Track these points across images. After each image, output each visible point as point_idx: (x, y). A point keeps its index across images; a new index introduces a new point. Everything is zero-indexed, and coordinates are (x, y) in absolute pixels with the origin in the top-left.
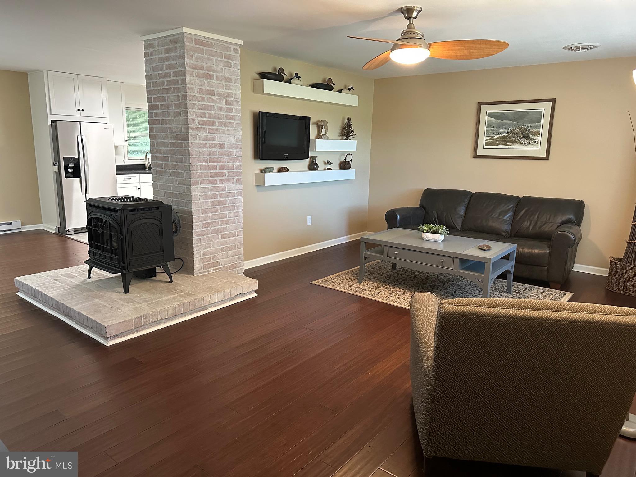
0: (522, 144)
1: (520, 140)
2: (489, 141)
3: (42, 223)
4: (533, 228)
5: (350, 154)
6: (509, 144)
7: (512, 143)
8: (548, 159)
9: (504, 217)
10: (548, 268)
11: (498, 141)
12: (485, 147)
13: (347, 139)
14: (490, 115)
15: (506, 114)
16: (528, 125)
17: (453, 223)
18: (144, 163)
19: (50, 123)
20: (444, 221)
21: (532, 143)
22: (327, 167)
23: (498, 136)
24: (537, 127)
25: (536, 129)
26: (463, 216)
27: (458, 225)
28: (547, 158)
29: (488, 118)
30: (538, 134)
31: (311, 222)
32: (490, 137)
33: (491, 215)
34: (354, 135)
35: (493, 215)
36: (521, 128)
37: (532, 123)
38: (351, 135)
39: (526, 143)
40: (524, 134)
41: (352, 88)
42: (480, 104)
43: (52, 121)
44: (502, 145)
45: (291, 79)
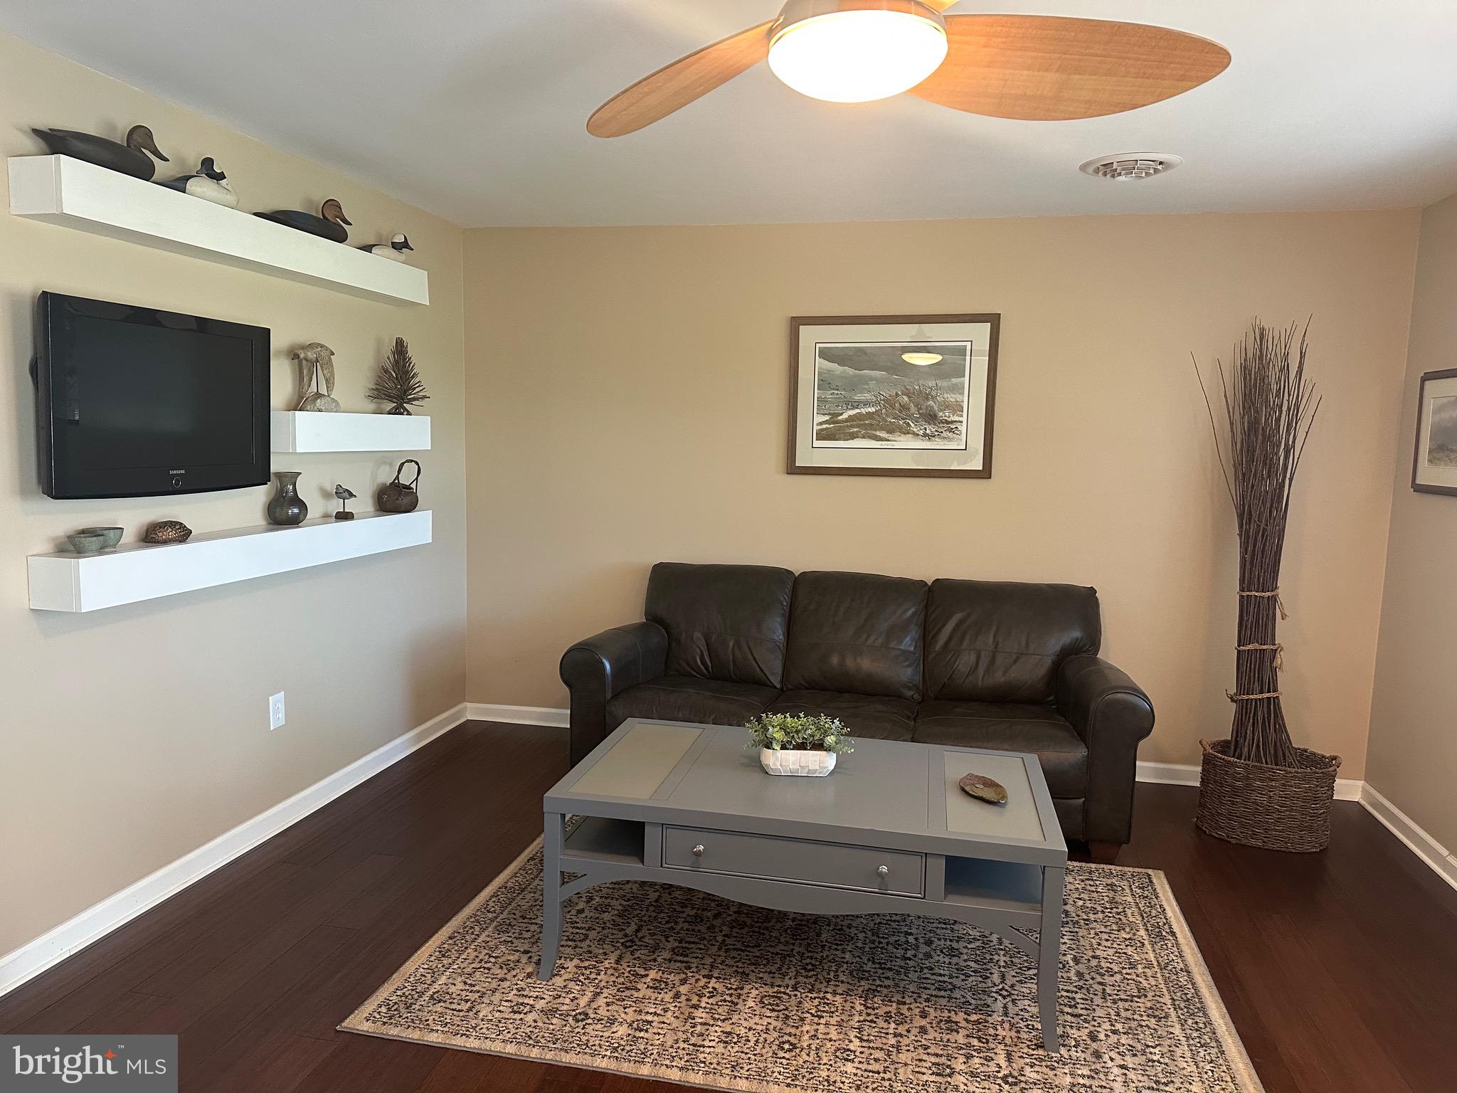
0: (918, 435)
1: (912, 425)
2: (828, 426)
4: (987, 671)
5: (412, 461)
6: (883, 434)
7: (890, 432)
8: (990, 478)
9: (901, 642)
10: (1084, 801)
11: (852, 426)
12: (817, 444)
13: (397, 411)
14: (825, 354)
15: (869, 351)
16: (931, 383)
17: (757, 669)
20: (731, 663)
21: (944, 434)
22: (336, 506)
23: (852, 412)
24: (954, 389)
25: (953, 396)
26: (781, 645)
27: (773, 674)
28: (985, 473)
29: (819, 363)
30: (958, 408)
31: (281, 715)
32: (829, 414)
33: (866, 640)
34: (425, 397)
35: (872, 638)
36: (912, 391)
37: (942, 379)
38: (415, 399)
39: (928, 432)
40: (920, 408)
41: (406, 245)
42: (796, 323)
44: (864, 437)
45: (189, 178)
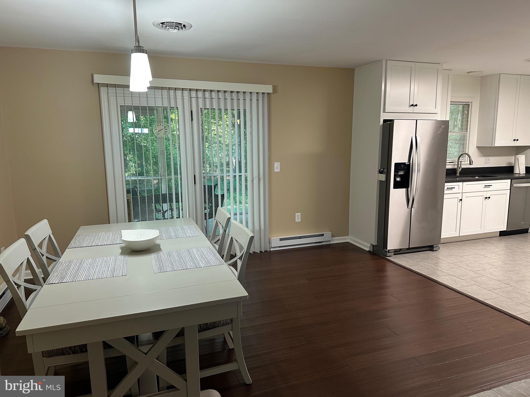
3: (348, 236)
18: (456, 167)
19: (382, 122)
43: (385, 121)
